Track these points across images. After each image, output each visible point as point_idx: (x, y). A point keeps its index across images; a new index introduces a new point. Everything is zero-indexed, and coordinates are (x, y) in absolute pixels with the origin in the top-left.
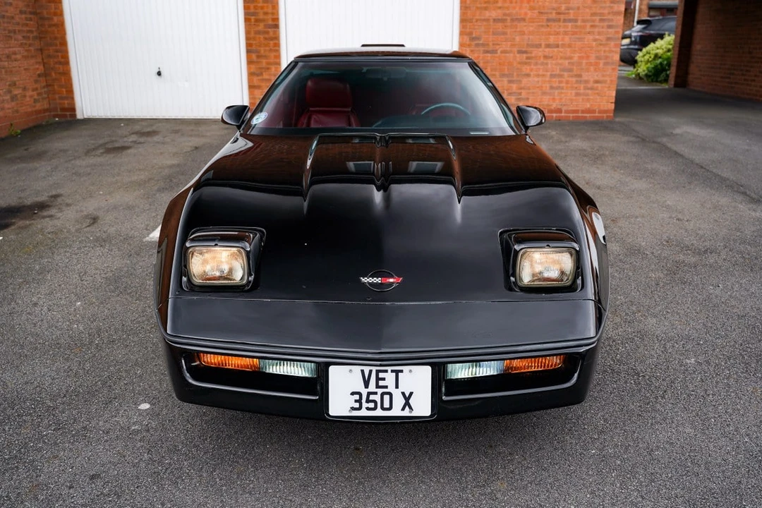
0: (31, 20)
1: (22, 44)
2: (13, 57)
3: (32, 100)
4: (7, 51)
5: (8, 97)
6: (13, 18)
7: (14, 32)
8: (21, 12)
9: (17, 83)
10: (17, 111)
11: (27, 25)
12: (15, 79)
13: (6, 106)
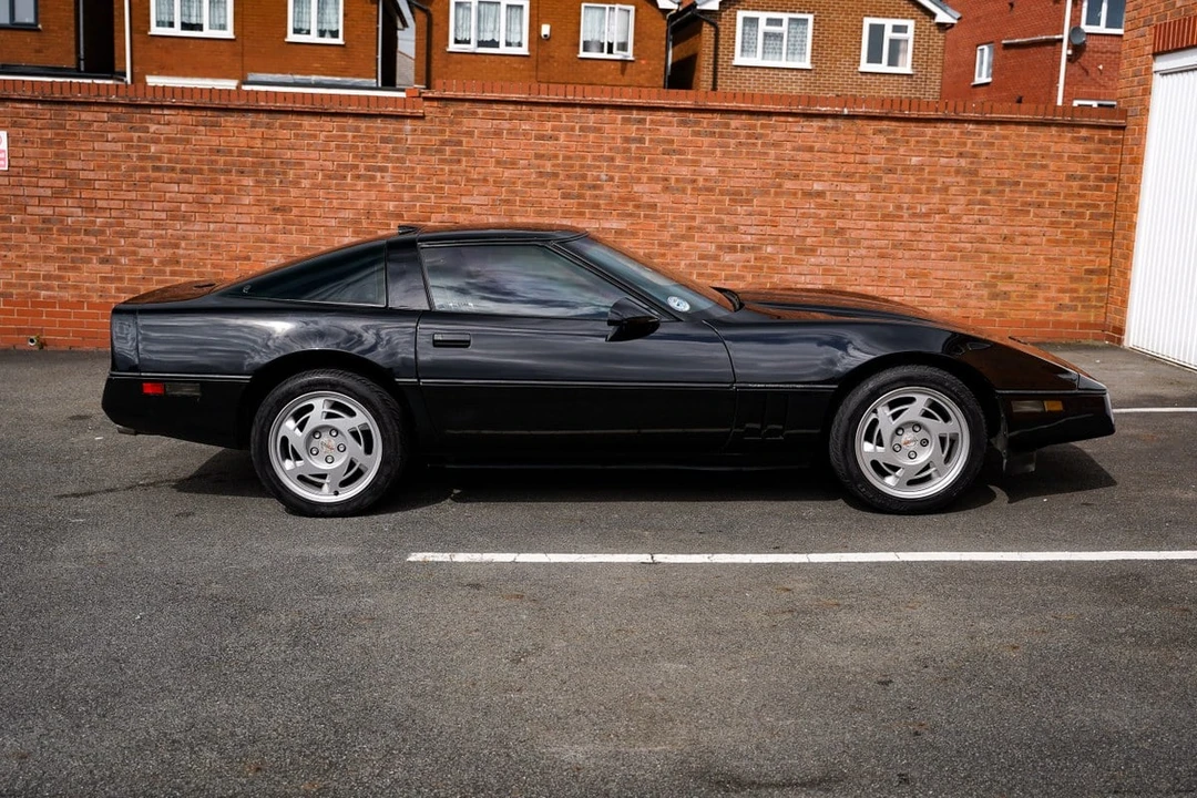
0: (1098, 188)
1: (1052, 223)
2: (1019, 239)
3: (1052, 306)
4: (1005, 230)
5: (985, 292)
6: (1043, 185)
7: (1040, 206)
8: (1071, 177)
9: (1016, 276)
10: (1001, 315)
11: (1083, 196)
12: (1013, 270)
13: (973, 302)
